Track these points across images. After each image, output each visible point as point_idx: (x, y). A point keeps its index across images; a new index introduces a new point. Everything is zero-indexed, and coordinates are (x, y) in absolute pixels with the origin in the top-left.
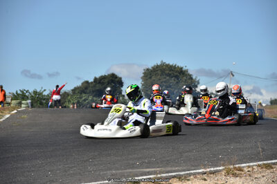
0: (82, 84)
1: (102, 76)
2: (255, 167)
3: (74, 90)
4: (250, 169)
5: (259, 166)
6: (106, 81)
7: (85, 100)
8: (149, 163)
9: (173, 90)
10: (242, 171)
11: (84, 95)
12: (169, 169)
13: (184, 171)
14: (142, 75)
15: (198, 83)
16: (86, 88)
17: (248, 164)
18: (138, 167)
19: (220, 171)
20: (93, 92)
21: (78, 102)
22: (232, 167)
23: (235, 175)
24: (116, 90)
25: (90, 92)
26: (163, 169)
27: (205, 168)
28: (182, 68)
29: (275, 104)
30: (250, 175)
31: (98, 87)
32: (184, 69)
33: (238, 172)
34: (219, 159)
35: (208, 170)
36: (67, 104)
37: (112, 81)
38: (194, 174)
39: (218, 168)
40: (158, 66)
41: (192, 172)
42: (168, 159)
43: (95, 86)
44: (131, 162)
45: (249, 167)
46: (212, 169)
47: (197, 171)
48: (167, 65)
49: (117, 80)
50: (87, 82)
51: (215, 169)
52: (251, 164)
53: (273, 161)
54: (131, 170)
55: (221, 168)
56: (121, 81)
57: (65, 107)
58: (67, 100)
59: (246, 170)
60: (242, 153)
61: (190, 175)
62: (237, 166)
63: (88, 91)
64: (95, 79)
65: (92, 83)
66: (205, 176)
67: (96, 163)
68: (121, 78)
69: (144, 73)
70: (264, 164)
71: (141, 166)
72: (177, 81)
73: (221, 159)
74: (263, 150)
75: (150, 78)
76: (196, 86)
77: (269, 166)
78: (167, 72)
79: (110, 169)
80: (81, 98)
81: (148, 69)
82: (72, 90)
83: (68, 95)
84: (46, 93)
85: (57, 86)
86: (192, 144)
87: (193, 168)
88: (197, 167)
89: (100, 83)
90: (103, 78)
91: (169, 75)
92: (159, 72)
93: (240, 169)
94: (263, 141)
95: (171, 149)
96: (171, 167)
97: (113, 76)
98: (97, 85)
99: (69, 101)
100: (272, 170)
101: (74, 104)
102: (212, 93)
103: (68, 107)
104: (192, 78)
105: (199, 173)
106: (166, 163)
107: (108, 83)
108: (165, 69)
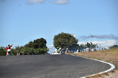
0: (29, 43)
6: (39, 41)
7: (29, 50)
11: (29, 48)
14: (54, 38)
15: (78, 41)
16: (31, 45)
20: (34, 46)
21: (26, 51)
24: (43, 45)
28: (71, 35)
31: (36, 44)
37: (42, 41)
40: (60, 34)
43: (34, 44)
49: (44, 41)
50: (31, 42)
64: (34, 40)
65: (33, 42)
68: (46, 40)
72: (68, 40)
81: (56, 36)
82: (25, 46)
89: (36, 42)
90: (38, 40)
92: (61, 37)
97: (42, 39)
99: (22, 51)
102: (84, 45)
104: (75, 39)
107: (40, 42)
108: (63, 35)
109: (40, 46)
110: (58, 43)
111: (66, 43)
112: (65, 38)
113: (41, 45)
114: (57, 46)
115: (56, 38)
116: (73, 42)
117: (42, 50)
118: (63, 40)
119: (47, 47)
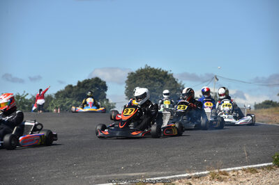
0: (66, 88)
1: (85, 80)
2: (240, 171)
3: (57, 95)
4: (234, 173)
5: (244, 170)
6: (90, 84)
7: (68, 104)
8: (134, 167)
9: (157, 94)
10: (227, 175)
11: (67, 99)
12: (154, 173)
13: (170, 175)
14: (127, 79)
16: (70, 92)
17: (233, 169)
18: (123, 172)
19: (205, 175)
20: (77, 96)
21: (62, 106)
22: (217, 171)
23: (220, 180)
24: (100, 94)
25: (74, 96)
26: (148, 173)
27: (190, 173)
28: (167, 72)
29: (259, 108)
30: (235, 180)
31: (82, 91)
32: (169, 73)
33: (223, 176)
34: (204, 164)
35: (193, 174)
36: (50, 108)
37: (96, 85)
38: (180, 178)
39: (203, 173)
40: (142, 70)
41: (177, 176)
42: (153, 163)
43: (79, 90)
44: (116, 166)
45: (234, 171)
46: (197, 173)
47: (183, 175)
48: (151, 69)
49: (101, 84)
50: (71, 86)
51: (200, 173)
52: (236, 168)
53: (258, 165)
54: (115, 175)
55: (206, 172)
56: (105, 85)
57: (48, 111)
58: (50, 105)
59: (231, 174)
60: (226, 157)
61: (175, 179)
62: (222, 170)
63: (71, 95)
64: (79, 83)
65: (75, 87)
66: (190, 181)
67: (80, 167)
68: (105, 82)
69: (129, 77)
70: (249, 168)
71: (126, 170)
72: (161, 85)
73: (206, 164)
74: (248, 154)
75: (135, 81)
77: (253, 171)
78: (151, 76)
79: (95, 174)
80: (64, 102)
81: (132, 73)
83: (52, 99)
84: (28, 97)
85: (41, 90)
86: (176, 149)
87: (178, 172)
88: (182, 171)
89: (83, 87)
90: (87, 82)
91: (153, 79)
92: (144, 76)
93: (225, 174)
94: (248, 145)
95: (156, 154)
96: (156, 171)
97: (97, 79)
98: (81, 89)
99: (52, 105)
100: (256, 175)
101: (57, 108)
103: (51, 111)
104: (176, 82)
105: (184, 178)
106: (150, 167)
107: (92, 87)
108: (149, 73)
111: (155, 91)
112: (154, 78)
115: (133, 78)
118: (149, 84)
119: (108, 100)
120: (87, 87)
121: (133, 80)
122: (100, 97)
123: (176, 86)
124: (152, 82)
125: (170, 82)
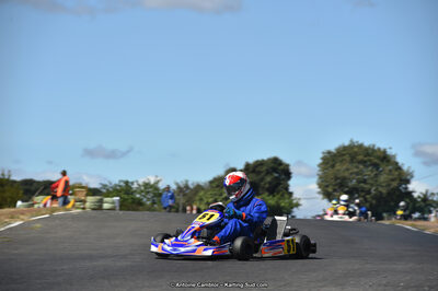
1: (257, 162)
6: (264, 168)
14: (321, 161)
24: (279, 184)
28: (385, 152)
37: (275, 170)
40: (345, 148)
48: (361, 146)
49: (282, 167)
56: (288, 170)
64: (247, 165)
68: (288, 166)
69: (322, 158)
72: (375, 172)
75: (333, 166)
76: (408, 182)
78: (360, 157)
80: (221, 195)
81: (329, 152)
82: (211, 182)
89: (254, 171)
90: (259, 164)
91: (363, 162)
92: (347, 157)
97: (276, 161)
98: (250, 175)
102: (433, 194)
104: (400, 168)
107: (268, 173)
108: (356, 153)
109: (267, 186)
110: (336, 178)
111: (365, 181)
112: (365, 162)
113: (270, 183)
114: (330, 190)
115: (330, 160)
116: (393, 180)
117: (272, 201)
118: (355, 170)
119: (291, 194)
120: (259, 173)
121: (331, 163)
122: (280, 187)
123: (400, 174)
124: (361, 167)
125: (390, 167)
